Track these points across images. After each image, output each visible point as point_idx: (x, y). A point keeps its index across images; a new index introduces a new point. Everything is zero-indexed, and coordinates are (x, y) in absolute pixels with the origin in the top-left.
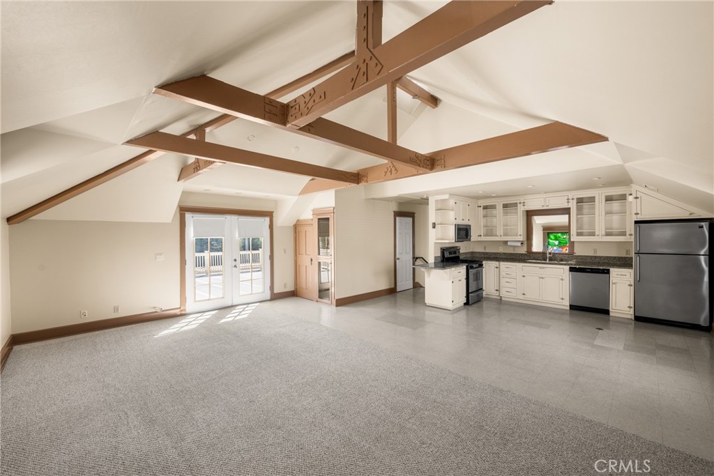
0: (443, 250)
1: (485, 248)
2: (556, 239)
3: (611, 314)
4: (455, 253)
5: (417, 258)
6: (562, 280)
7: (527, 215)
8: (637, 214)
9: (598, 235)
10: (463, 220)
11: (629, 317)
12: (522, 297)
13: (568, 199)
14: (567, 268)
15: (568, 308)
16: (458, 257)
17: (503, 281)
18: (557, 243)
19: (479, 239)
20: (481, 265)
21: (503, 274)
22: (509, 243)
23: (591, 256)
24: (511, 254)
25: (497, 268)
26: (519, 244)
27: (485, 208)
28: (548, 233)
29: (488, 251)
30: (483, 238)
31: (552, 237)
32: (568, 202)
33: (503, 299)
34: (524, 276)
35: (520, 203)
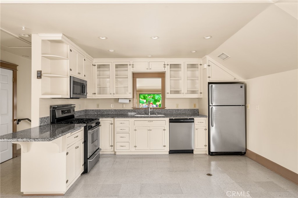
0: (53, 109)
1: (98, 106)
2: (145, 98)
3: (194, 153)
4: (69, 111)
5: (19, 120)
6: (164, 130)
7: (133, 77)
8: (209, 77)
9: (183, 93)
10: (79, 73)
11: (204, 153)
12: (133, 149)
13: (165, 65)
14: (167, 119)
15: (168, 153)
16: (73, 116)
17: (117, 136)
18: (145, 101)
19: (94, 97)
20: (98, 124)
21: (117, 129)
22: (120, 101)
23: (175, 110)
24: (121, 110)
25: (112, 124)
26: (128, 101)
27: (99, 66)
28: (140, 94)
29: (101, 108)
30: (97, 96)
31: (142, 96)
32: (165, 67)
33: (117, 154)
34: (135, 130)
35: (130, 65)
